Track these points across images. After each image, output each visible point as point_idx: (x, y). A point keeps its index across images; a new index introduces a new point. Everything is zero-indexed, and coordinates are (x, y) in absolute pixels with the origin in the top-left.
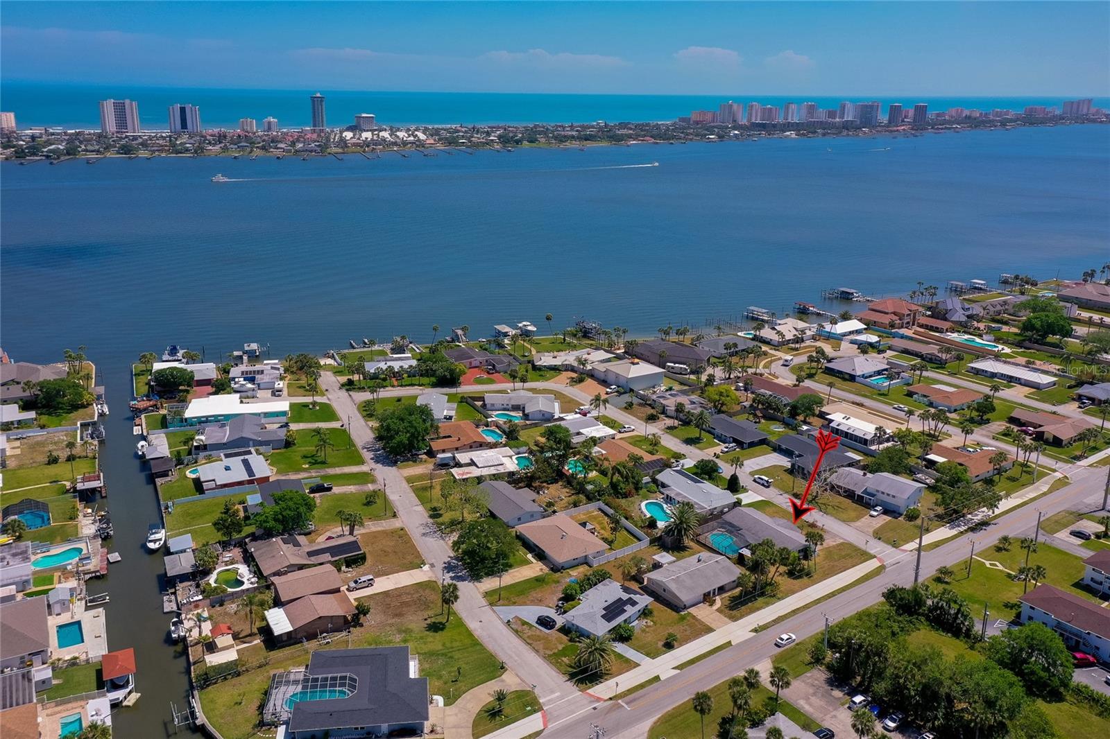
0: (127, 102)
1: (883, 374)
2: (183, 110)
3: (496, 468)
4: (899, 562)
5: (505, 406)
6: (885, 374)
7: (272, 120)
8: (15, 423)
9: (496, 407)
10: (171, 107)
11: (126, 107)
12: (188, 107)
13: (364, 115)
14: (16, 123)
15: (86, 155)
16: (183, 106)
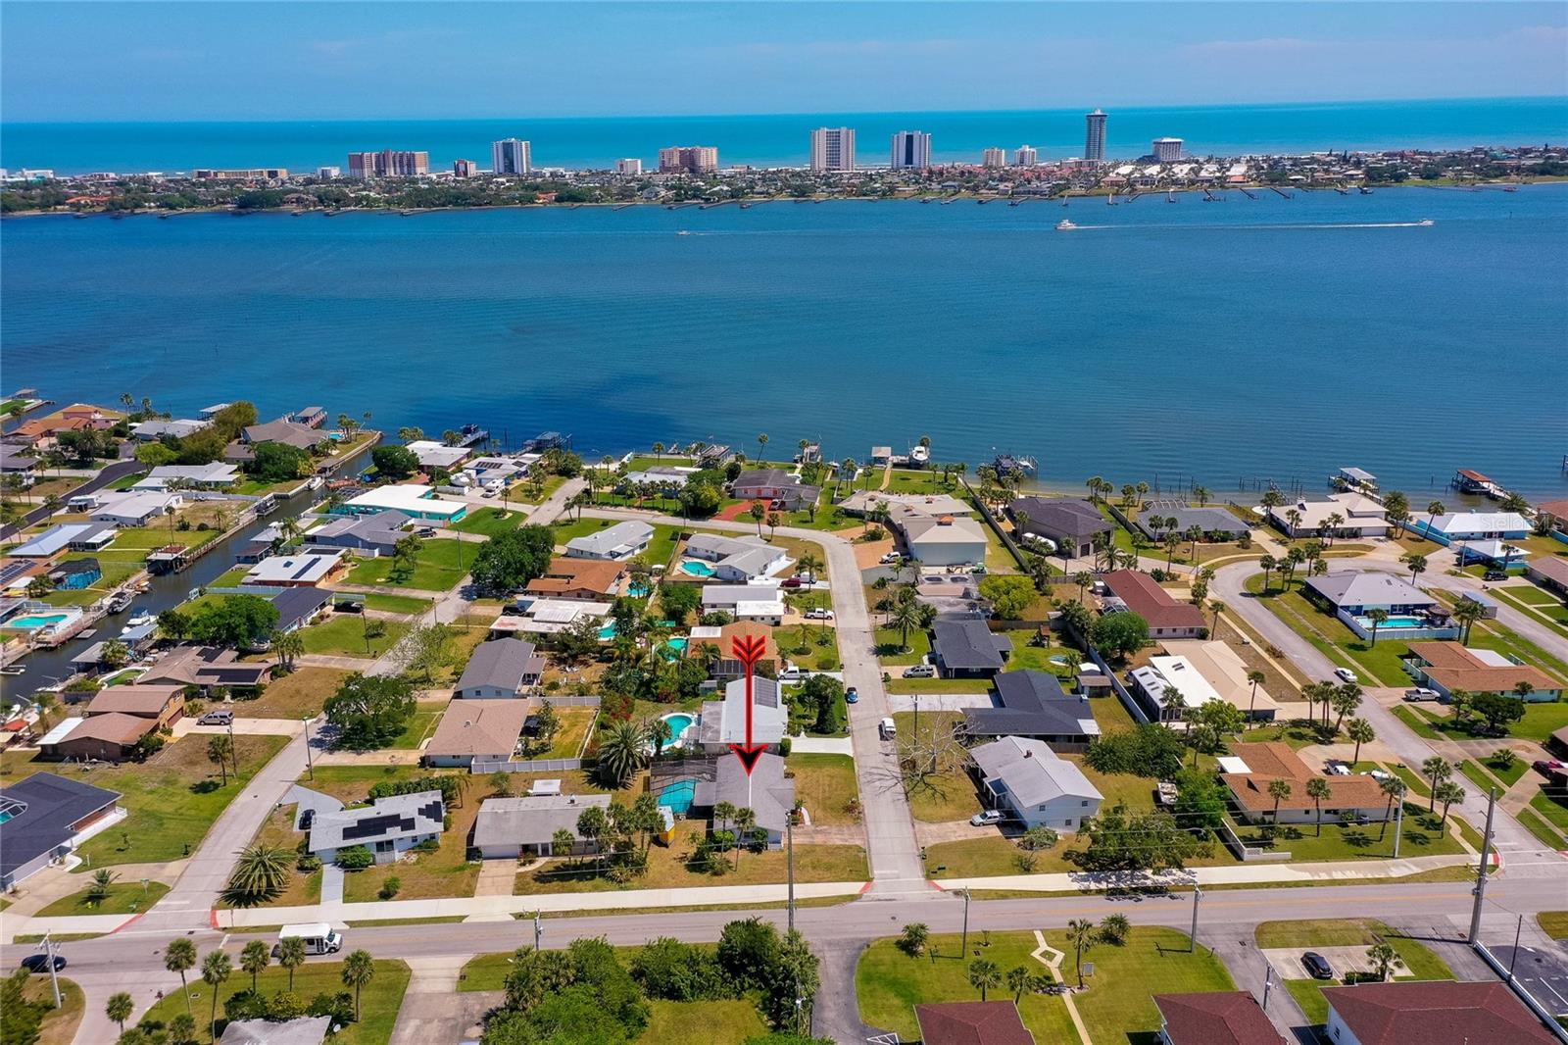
0: (843, 130)
1: (1414, 614)
2: (910, 139)
3: (549, 625)
4: (894, 900)
5: (709, 554)
6: (1421, 615)
7: (1028, 150)
8: (213, 485)
9: (698, 553)
10: (896, 136)
11: (842, 136)
12: (917, 134)
13: (1165, 140)
14: (719, 161)
15: (752, 197)
16: (910, 133)
